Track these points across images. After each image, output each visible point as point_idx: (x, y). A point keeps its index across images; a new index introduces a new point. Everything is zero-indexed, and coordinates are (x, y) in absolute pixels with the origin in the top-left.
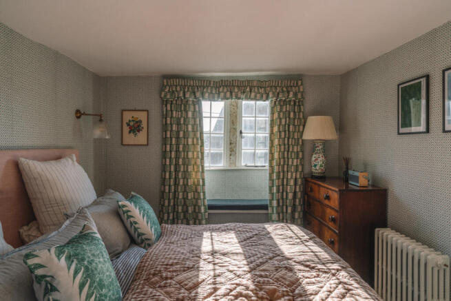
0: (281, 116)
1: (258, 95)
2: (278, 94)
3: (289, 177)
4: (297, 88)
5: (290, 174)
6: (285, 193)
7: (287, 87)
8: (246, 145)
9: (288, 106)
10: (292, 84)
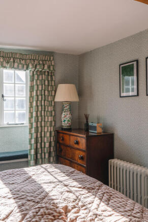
0: (38, 84)
1: (20, 65)
2: (36, 65)
3: (46, 131)
4: (50, 62)
5: (46, 128)
6: (43, 144)
7: (43, 61)
8: (7, 107)
9: (43, 75)
10: (46, 59)
